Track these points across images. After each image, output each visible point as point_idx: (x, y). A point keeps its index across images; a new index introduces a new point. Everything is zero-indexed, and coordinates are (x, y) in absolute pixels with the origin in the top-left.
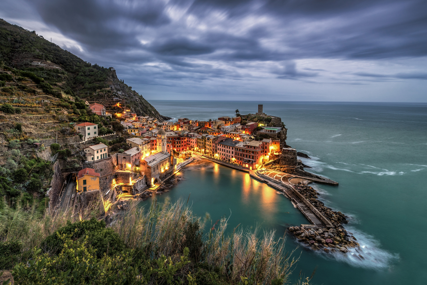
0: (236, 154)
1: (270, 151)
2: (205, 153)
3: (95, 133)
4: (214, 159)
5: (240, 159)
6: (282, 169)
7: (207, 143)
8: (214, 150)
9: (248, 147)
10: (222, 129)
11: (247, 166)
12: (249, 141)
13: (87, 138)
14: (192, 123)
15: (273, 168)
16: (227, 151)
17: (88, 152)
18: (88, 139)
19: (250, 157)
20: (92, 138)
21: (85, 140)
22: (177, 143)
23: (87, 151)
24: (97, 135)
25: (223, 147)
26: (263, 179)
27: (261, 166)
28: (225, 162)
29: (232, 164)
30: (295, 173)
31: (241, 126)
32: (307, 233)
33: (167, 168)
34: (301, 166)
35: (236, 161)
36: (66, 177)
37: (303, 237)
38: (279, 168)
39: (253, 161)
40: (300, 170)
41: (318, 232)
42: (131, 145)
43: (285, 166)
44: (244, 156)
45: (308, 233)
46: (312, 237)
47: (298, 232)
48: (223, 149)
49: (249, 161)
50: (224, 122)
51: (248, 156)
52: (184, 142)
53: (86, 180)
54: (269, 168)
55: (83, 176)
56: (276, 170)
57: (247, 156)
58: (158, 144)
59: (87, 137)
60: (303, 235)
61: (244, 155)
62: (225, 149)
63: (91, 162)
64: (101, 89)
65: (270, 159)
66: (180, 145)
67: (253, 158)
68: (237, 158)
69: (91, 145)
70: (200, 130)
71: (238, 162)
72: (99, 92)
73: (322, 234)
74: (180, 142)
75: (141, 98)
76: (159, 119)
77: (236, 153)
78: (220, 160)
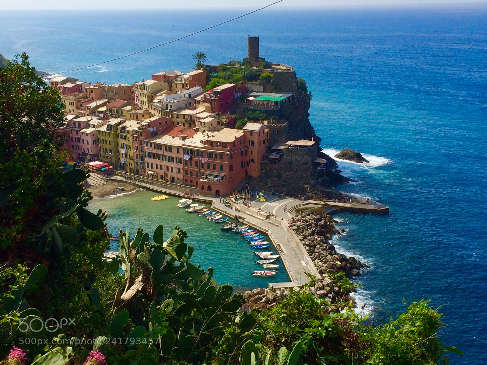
0: (186, 163)
4: (137, 179)
5: (195, 174)
7: (120, 141)
8: (137, 158)
9: (211, 145)
16: (167, 157)
19: (215, 169)
25: (156, 149)
28: (164, 185)
31: (203, 94)
39: (222, 176)
48: (157, 155)
57: (208, 166)
60: (264, 300)
61: (202, 164)
67: (222, 169)
68: (189, 172)
70: (105, 108)
71: (192, 181)
78: (151, 182)
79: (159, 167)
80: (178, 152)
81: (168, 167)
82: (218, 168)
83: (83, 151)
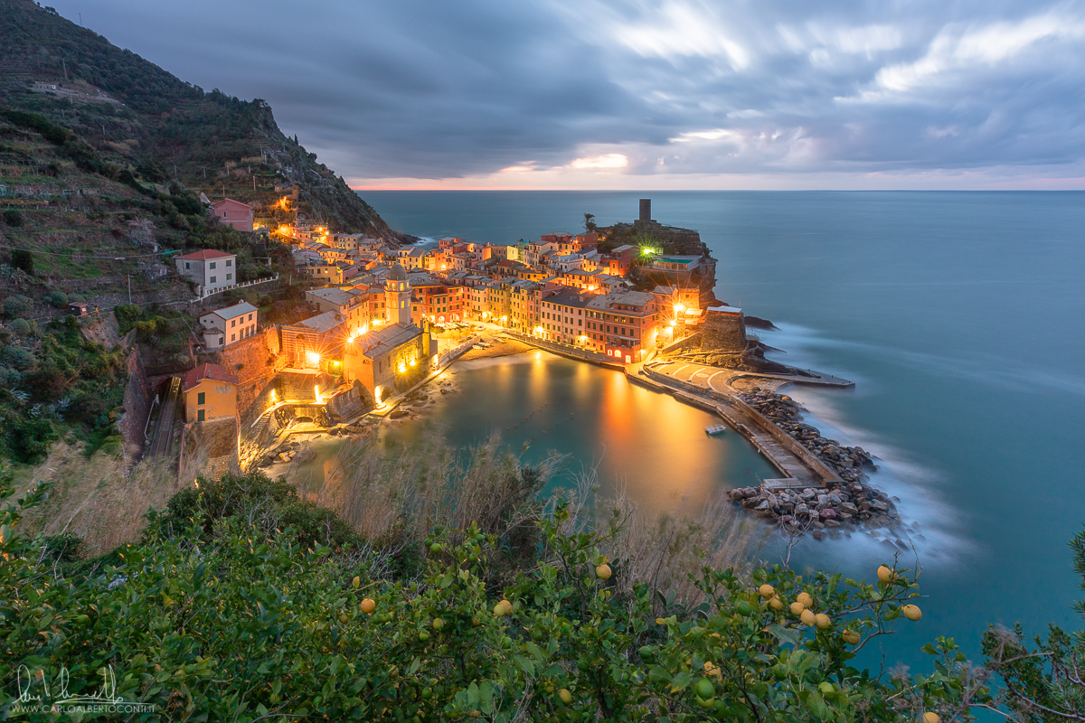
0: (588, 325)
1: (676, 314)
2: (511, 325)
3: (229, 277)
4: (532, 339)
5: (598, 337)
6: (708, 358)
7: (513, 300)
8: (531, 317)
9: (619, 308)
10: (552, 264)
11: (618, 353)
12: (621, 293)
13: (207, 291)
14: (475, 251)
15: (685, 358)
16: (566, 318)
17: (209, 326)
18: (211, 292)
19: (623, 333)
20: (220, 289)
21: (202, 296)
22: (439, 303)
23: (209, 322)
24: (233, 281)
25: (555, 309)
26: (660, 385)
27: (652, 355)
28: (562, 347)
29: (579, 350)
30: (742, 367)
31: (600, 255)
32: (774, 500)
33: (413, 363)
34: (757, 350)
35: (588, 344)
36: (157, 386)
37: (763, 510)
38: (701, 357)
39: (632, 342)
40: (756, 359)
41: (802, 495)
42: (318, 305)
43: (716, 351)
44: (608, 331)
45: (776, 500)
46: (786, 507)
47: (752, 499)
48: (554, 315)
49: (624, 343)
50: (556, 246)
51: (619, 331)
52: (454, 299)
53: (204, 394)
54: (674, 358)
55: (198, 383)
56: (693, 361)
57: (616, 330)
58: (388, 303)
59: (209, 286)
60: (764, 505)
61: (608, 327)
62: (561, 314)
63: (217, 348)
64: (238, 159)
65: (675, 336)
66: (444, 305)
67: (632, 334)
68: (592, 335)
69: (219, 308)
70: (494, 267)
71: (594, 345)
72: (234, 168)
73: (812, 498)
74: (444, 299)
75: (339, 184)
76: (387, 241)
77: (589, 323)
78: (547, 343)
79: (557, 328)
80: (580, 313)
81: (566, 329)
82: (628, 332)
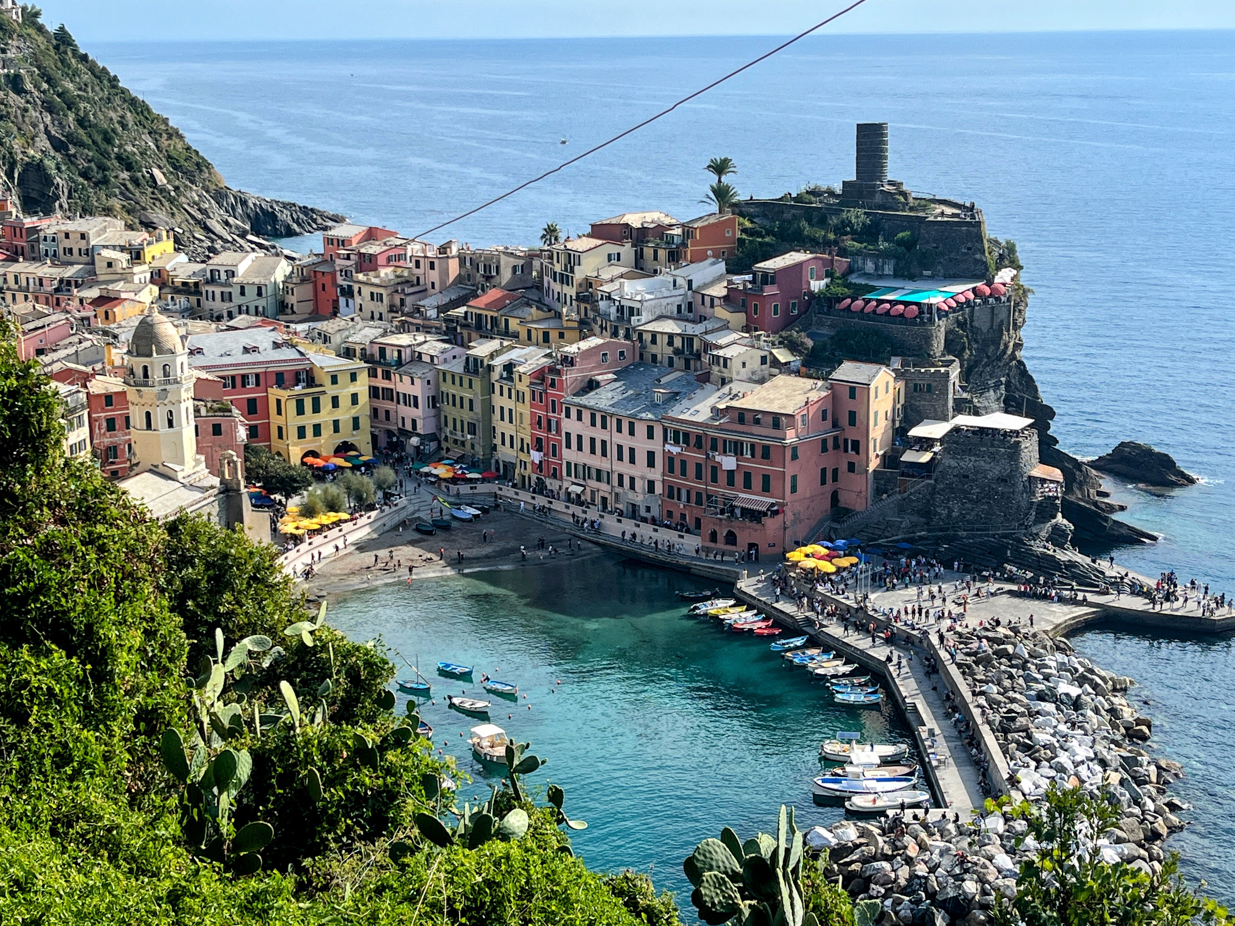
80: (650, 436)
81: (621, 477)
82: (757, 482)
83: (400, 426)
